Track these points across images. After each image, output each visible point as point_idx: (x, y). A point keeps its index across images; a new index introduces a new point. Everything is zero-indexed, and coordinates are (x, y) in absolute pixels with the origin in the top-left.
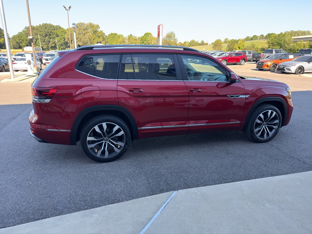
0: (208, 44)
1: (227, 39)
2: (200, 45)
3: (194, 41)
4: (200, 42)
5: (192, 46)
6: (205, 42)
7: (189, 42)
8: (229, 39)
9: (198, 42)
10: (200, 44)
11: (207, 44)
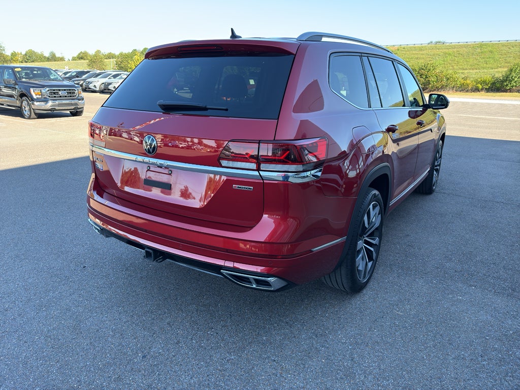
0: (66, 60)
1: (99, 51)
2: (48, 60)
3: (34, 52)
4: (47, 55)
5: (32, 62)
6: (58, 55)
7: (24, 53)
8: (102, 51)
9: (42, 55)
10: (48, 58)
11: (62, 59)
